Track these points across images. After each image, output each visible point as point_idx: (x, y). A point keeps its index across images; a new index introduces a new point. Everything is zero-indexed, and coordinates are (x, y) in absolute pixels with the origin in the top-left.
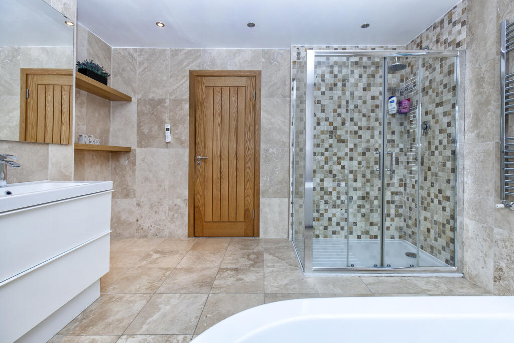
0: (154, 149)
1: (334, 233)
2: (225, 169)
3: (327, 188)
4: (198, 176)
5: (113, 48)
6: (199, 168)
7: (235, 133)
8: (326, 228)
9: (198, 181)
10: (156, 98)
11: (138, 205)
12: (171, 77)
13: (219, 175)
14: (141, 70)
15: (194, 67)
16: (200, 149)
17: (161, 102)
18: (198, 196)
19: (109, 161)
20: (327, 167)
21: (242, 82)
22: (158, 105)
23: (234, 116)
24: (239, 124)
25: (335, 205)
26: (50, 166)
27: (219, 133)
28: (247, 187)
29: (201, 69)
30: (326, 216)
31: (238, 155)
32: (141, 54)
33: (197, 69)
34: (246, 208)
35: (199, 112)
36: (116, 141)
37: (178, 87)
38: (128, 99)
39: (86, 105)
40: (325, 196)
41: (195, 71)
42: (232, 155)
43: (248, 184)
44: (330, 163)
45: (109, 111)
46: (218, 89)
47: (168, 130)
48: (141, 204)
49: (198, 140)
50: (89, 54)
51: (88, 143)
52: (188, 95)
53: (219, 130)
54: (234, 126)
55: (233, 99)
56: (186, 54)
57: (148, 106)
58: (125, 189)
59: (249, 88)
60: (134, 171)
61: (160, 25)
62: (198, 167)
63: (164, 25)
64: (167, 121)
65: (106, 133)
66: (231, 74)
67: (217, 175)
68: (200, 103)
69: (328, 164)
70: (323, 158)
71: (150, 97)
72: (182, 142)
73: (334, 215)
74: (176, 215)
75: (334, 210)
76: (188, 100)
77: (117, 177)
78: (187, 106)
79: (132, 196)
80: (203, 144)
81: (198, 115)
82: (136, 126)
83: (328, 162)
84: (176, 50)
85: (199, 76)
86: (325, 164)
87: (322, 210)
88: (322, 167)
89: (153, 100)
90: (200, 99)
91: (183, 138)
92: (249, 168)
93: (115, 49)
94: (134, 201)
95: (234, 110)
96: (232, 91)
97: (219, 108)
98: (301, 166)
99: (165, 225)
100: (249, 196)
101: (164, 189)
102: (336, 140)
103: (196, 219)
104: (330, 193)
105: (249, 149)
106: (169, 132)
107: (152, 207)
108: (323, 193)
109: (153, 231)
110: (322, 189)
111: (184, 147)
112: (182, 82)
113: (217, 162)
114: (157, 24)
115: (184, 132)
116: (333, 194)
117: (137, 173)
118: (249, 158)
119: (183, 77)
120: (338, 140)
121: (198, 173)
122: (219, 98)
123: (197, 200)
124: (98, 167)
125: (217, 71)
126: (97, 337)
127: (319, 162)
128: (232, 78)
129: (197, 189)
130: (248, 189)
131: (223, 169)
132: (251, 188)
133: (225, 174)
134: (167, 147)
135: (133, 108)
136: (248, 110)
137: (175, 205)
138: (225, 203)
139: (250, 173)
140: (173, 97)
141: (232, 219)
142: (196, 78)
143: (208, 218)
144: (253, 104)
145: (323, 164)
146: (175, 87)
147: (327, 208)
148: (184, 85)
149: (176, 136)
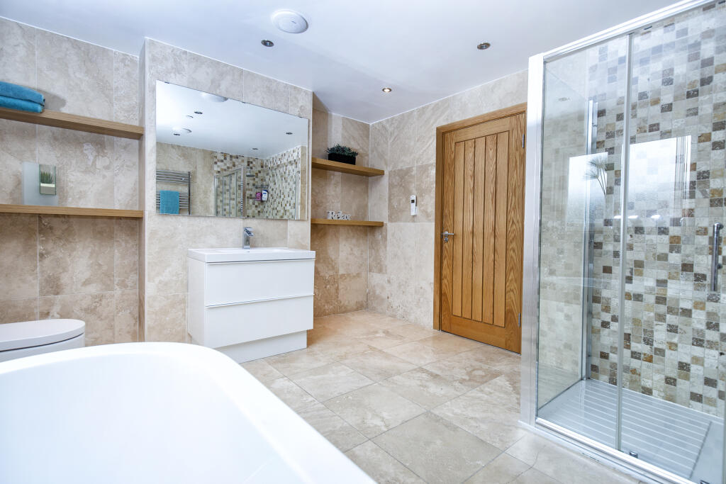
0: (402, 224)
1: (697, 397)
2: (478, 250)
3: (677, 300)
4: (446, 257)
5: (371, 124)
6: (447, 247)
7: (492, 200)
8: (670, 381)
9: (445, 262)
10: (404, 168)
11: (389, 281)
12: (418, 140)
13: (470, 257)
14: (392, 139)
15: (442, 122)
16: (448, 223)
17: (409, 170)
18: (445, 281)
19: (366, 235)
20: (675, 258)
21: (505, 124)
22: (406, 175)
23: (491, 177)
24: (498, 186)
25: (702, 341)
26: (289, 237)
27: (471, 202)
28: (510, 278)
29: (449, 123)
30: (672, 357)
31: (497, 230)
32: (392, 124)
33: (444, 123)
34: (507, 308)
35: (447, 178)
36: (373, 217)
37: (425, 151)
38: (381, 173)
39: (340, 185)
40: (668, 316)
41: (442, 128)
42: (489, 230)
43: (512, 274)
44: (687, 249)
45: (367, 187)
46: (470, 143)
47: (413, 201)
48: (391, 281)
49: (446, 211)
50: (344, 137)
51: (335, 218)
52: (435, 159)
53: (470, 197)
54: (492, 190)
55: (491, 153)
56: (433, 109)
57: (397, 178)
58: (379, 263)
59: (515, 132)
60: (386, 247)
61: (387, 91)
62: (446, 245)
63: (390, 90)
64: (414, 191)
65: (364, 208)
66: (487, 118)
67: (468, 256)
68: (449, 165)
69: (678, 252)
70: (666, 238)
71: (399, 168)
72: (428, 215)
73: (697, 360)
74: (422, 299)
75: (698, 351)
76: (435, 165)
77: (373, 251)
78: (433, 172)
79: (384, 271)
80: (451, 217)
81: (446, 181)
82: (387, 200)
83: (680, 247)
84: (423, 108)
85: (447, 132)
86: (671, 251)
87: (662, 343)
88: (663, 257)
89: (401, 170)
90: (449, 161)
91: (429, 211)
92: (514, 251)
93: (373, 125)
94: (386, 277)
95: (491, 168)
96: (488, 142)
97: (472, 168)
98: (607, 252)
99: (412, 309)
100: (513, 291)
101: (411, 268)
102: (707, 201)
103: (443, 309)
104: (687, 313)
105: (513, 222)
106: (415, 204)
107: (399, 286)
108: (662, 309)
109: (400, 312)
110: (661, 300)
111: (430, 221)
112: (428, 144)
113: (468, 241)
114: (383, 90)
115: (430, 202)
116: (693, 316)
117: (388, 248)
118: (513, 235)
119: (430, 138)
120: (711, 201)
121: (445, 253)
122: (471, 155)
123: (444, 287)
124: (354, 241)
125: (469, 120)
126: (275, 370)
127: (653, 246)
128: (489, 123)
129: (444, 272)
130: (512, 280)
131: (475, 250)
132: (516, 281)
133: (479, 258)
134: (414, 221)
135: (385, 181)
136: (512, 164)
137: (421, 288)
138: (478, 295)
139: (515, 258)
140: (419, 164)
141: (488, 319)
142: (443, 135)
143: (457, 312)
144: (520, 155)
145: (666, 250)
146: (422, 151)
147: (675, 340)
148: (431, 146)
149: (422, 208)
